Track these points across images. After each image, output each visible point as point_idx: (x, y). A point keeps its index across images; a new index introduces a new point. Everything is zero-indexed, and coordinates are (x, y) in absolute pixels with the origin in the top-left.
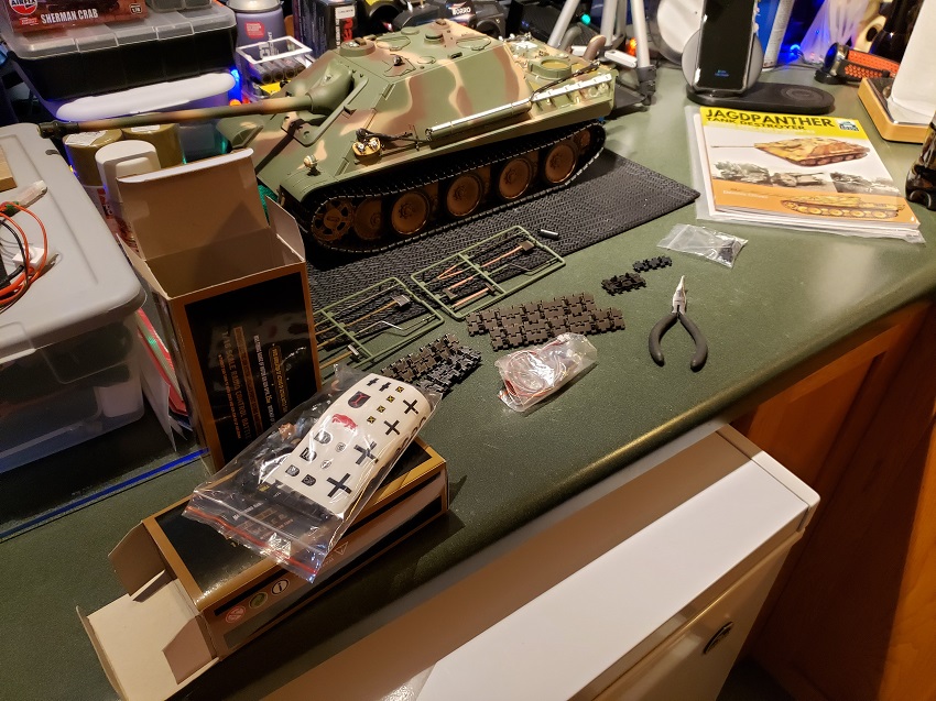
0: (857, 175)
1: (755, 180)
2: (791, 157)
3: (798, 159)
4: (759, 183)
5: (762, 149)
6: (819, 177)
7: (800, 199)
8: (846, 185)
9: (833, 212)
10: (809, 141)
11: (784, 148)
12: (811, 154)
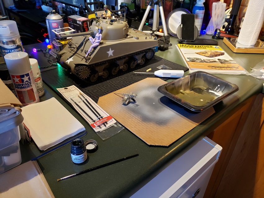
0: (224, 59)
1: (199, 61)
2: (206, 55)
3: (208, 56)
4: (200, 62)
5: (197, 54)
6: (215, 60)
7: (212, 66)
8: (222, 62)
9: (222, 68)
10: (209, 51)
11: (203, 53)
12: (210, 55)
